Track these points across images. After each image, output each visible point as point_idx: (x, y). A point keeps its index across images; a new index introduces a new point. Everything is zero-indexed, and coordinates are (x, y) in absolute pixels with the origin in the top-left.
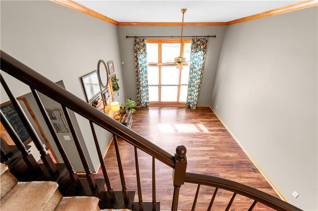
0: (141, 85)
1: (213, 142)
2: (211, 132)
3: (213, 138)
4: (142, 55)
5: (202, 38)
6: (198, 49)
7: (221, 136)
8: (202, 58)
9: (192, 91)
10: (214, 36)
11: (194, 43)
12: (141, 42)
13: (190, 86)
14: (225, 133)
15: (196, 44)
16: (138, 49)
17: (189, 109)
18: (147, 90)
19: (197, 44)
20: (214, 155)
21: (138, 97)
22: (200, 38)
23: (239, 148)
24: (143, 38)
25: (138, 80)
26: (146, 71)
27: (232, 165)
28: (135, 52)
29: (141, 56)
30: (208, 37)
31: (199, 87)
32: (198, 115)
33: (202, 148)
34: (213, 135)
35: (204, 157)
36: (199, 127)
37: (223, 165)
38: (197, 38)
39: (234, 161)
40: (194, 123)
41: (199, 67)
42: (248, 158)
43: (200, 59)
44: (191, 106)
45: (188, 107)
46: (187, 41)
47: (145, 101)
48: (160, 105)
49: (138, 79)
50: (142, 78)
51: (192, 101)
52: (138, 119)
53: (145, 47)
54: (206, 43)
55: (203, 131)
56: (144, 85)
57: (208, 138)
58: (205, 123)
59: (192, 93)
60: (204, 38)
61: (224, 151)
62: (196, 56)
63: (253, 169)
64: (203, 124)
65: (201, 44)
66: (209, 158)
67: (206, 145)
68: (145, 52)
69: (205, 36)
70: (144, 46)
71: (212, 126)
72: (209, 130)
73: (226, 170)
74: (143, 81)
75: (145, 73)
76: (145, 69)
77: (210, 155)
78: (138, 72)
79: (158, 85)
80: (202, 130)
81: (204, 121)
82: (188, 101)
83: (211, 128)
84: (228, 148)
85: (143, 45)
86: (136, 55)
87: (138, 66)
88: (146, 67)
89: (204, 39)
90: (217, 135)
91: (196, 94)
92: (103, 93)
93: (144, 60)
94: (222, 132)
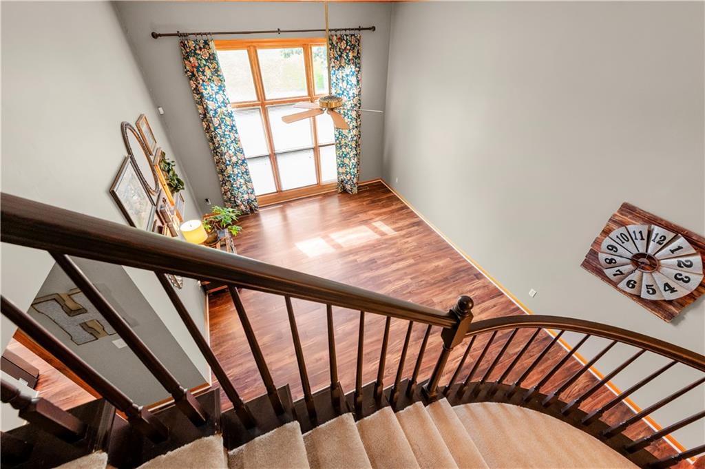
0: (228, 162)
1: (408, 250)
2: (400, 232)
3: (406, 243)
4: (212, 85)
5: (348, 32)
6: (343, 60)
7: (417, 235)
8: (354, 80)
9: (346, 155)
10: (371, 27)
11: (332, 46)
12: (200, 49)
13: (339, 147)
14: (421, 227)
15: (338, 50)
16: (197, 68)
17: (345, 195)
18: (247, 172)
19: (340, 48)
20: (416, 271)
21: (225, 193)
22: (344, 32)
23: (448, 247)
24: (205, 37)
25: (216, 150)
26: (234, 126)
27: (446, 279)
28: (190, 79)
29: (209, 88)
30: (359, 29)
31: (358, 145)
32: (367, 204)
33: (394, 267)
34: (403, 236)
35: (403, 279)
36: (376, 228)
37: (434, 284)
38: (338, 33)
39: (447, 272)
40: (365, 222)
41: (352, 102)
42: (465, 260)
43: (350, 83)
44: (348, 187)
45: (342, 191)
46: (315, 42)
47: (246, 197)
48: (283, 199)
49: (214, 149)
50: (225, 143)
51: (348, 177)
52: (245, 244)
53: (217, 63)
54: (358, 44)
55: (386, 234)
56: (234, 159)
57: (398, 245)
58: (384, 217)
59: (346, 161)
60: (352, 32)
61: (429, 261)
62: (341, 77)
63: (475, 275)
64: (382, 220)
65: (348, 47)
66: (410, 280)
67: (398, 258)
68: (218, 76)
69: (352, 29)
70: (212, 58)
71: (397, 220)
72: (397, 230)
73: (439, 290)
74: (230, 152)
75: (230, 131)
76: (228, 120)
77: (411, 274)
78: (213, 129)
79: (269, 156)
80: (383, 233)
81: (380, 214)
82: (340, 179)
83: (397, 225)
84: (434, 252)
85: (209, 58)
86: (194, 86)
87: (208, 115)
88: (230, 116)
89: (352, 35)
90: (410, 235)
91: (353, 161)
92: (159, 210)
93: (220, 98)
94: (416, 228)
